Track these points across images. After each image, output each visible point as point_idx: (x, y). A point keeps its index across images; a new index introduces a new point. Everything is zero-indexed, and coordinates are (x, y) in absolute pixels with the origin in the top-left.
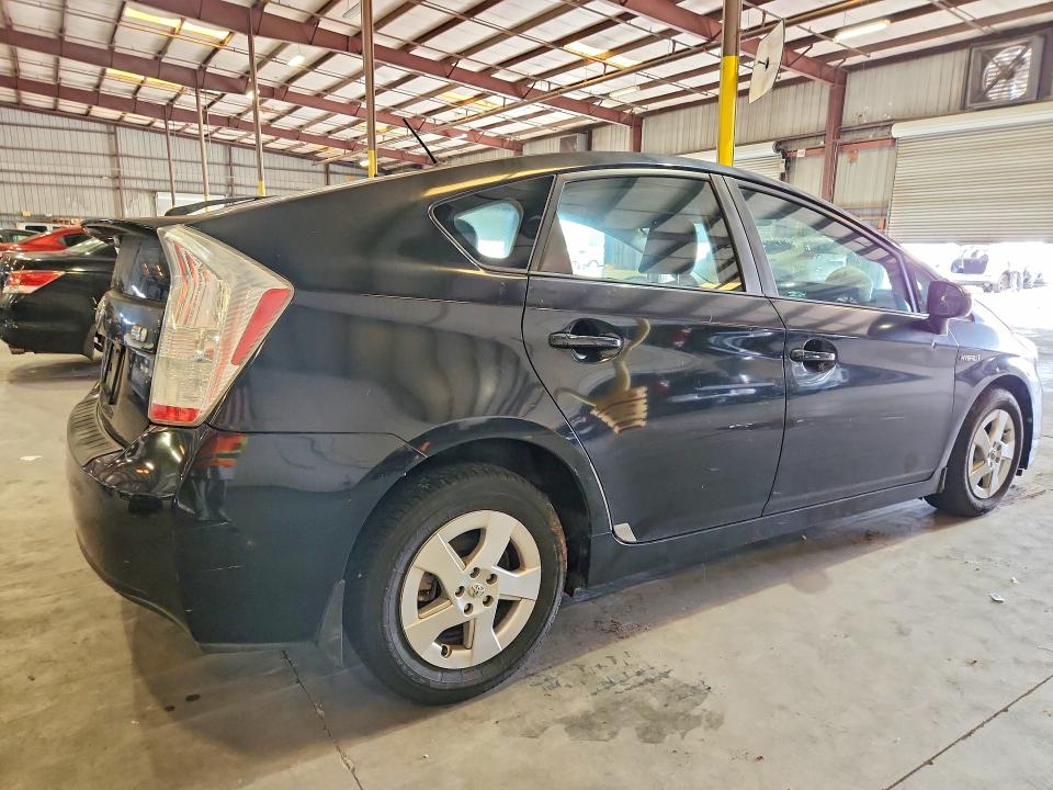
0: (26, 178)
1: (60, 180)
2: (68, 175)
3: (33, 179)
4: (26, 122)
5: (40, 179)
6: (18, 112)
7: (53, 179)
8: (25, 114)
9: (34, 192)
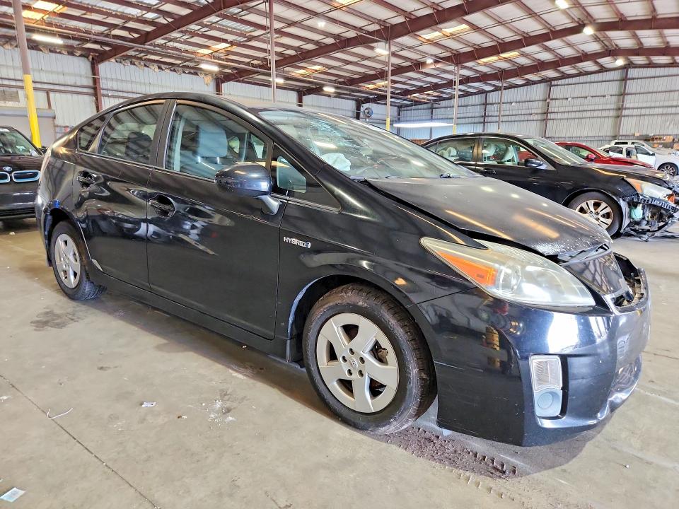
0: (643, 111)
1: (665, 111)
2: (672, 107)
3: (647, 111)
4: (653, 74)
5: (652, 111)
6: (649, 69)
7: (660, 111)
8: (653, 69)
9: (646, 120)
